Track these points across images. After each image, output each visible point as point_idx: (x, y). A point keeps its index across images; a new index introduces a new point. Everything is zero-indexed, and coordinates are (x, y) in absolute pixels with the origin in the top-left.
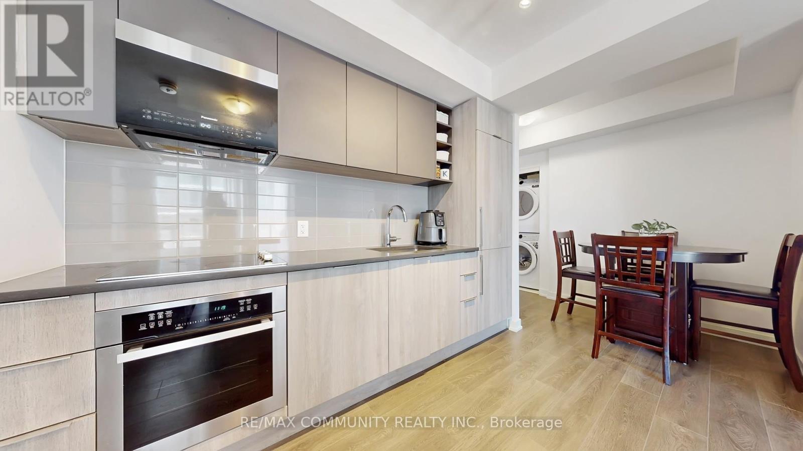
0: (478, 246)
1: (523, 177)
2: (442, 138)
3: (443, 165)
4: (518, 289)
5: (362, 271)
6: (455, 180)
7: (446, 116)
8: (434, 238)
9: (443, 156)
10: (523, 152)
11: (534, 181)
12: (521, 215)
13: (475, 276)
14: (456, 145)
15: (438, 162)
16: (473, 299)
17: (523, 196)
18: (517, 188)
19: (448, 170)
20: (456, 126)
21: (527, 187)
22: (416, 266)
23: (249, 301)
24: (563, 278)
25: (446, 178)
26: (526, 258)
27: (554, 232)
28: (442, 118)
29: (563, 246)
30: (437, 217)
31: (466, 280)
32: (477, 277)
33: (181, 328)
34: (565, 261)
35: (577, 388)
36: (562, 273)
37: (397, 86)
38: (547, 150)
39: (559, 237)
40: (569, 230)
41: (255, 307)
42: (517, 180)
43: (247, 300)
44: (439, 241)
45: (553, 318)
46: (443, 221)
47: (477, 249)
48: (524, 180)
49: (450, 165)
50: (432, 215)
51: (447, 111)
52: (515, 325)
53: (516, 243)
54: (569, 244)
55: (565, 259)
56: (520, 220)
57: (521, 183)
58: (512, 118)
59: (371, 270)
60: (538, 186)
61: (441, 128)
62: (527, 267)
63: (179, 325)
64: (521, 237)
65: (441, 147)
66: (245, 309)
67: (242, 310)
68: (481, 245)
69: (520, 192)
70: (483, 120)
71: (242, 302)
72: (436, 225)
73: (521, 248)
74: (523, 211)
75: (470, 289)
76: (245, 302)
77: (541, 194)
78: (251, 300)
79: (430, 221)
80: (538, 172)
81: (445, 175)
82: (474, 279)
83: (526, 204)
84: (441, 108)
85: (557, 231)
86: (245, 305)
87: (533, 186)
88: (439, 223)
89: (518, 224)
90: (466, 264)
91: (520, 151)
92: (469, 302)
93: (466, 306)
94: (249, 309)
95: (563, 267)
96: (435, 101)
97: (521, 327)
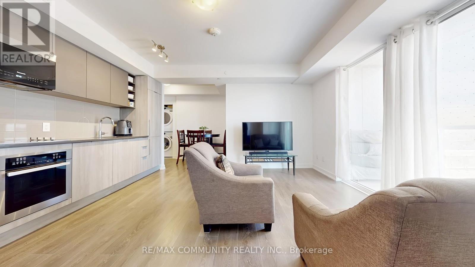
0: (148, 135)
1: (166, 106)
2: (131, 88)
3: (131, 100)
4: (164, 158)
5: (102, 144)
6: (136, 107)
7: (132, 79)
8: (126, 132)
9: (131, 96)
10: (166, 96)
11: (170, 109)
12: (165, 123)
13: (147, 147)
14: (137, 91)
15: (129, 99)
16: (146, 156)
17: (166, 114)
18: (163, 111)
19: (133, 103)
20: (137, 83)
21: (167, 111)
22: (124, 142)
23: (57, 154)
24: (181, 147)
25: (132, 106)
26: (167, 143)
27: (177, 130)
28: (131, 79)
29: (181, 136)
30: (128, 123)
31: (143, 149)
32: (148, 148)
33: (29, 164)
34: (181, 141)
35: (182, 175)
36: (180, 146)
37: (111, 64)
38: (176, 97)
39: (179, 132)
40: (183, 130)
41: (60, 157)
42: (163, 107)
43: (56, 154)
44: (129, 134)
45: (177, 163)
46: (131, 125)
47: (147, 137)
48: (166, 108)
49: (134, 100)
50: (125, 122)
51: (133, 77)
52: (163, 167)
53: (163, 137)
54: (183, 135)
55: (181, 140)
56: (165, 126)
57: (165, 109)
58: (161, 85)
59: (106, 144)
60: (172, 111)
61: (130, 84)
62: (167, 148)
63: (29, 163)
64: (165, 134)
65: (130, 92)
66: (55, 157)
67: (54, 158)
68: (149, 135)
69: (165, 113)
70: (150, 85)
71: (54, 155)
72: (128, 126)
73: (165, 139)
74: (166, 122)
75: (145, 153)
76: (56, 155)
77: (174, 114)
78: (58, 154)
79: (124, 125)
80: (172, 105)
81: (132, 105)
82: (146, 148)
83: (167, 119)
84: (130, 75)
85: (178, 130)
86: (56, 156)
87: (170, 111)
88: (129, 126)
89: (164, 127)
90: (143, 142)
91: (165, 95)
92: (144, 157)
93: (143, 159)
94: (57, 157)
95: (180, 144)
96: (128, 72)
97: (165, 168)
